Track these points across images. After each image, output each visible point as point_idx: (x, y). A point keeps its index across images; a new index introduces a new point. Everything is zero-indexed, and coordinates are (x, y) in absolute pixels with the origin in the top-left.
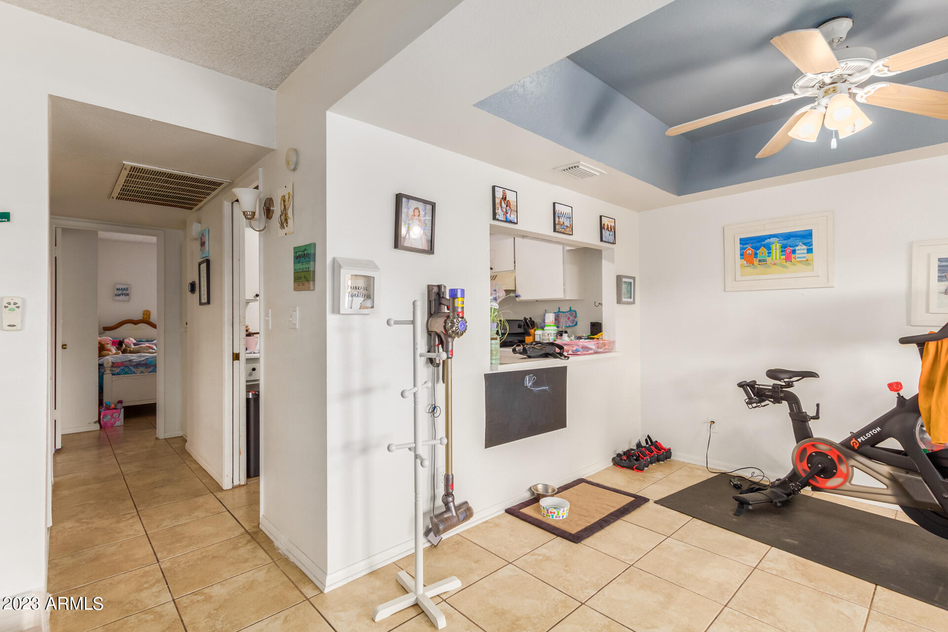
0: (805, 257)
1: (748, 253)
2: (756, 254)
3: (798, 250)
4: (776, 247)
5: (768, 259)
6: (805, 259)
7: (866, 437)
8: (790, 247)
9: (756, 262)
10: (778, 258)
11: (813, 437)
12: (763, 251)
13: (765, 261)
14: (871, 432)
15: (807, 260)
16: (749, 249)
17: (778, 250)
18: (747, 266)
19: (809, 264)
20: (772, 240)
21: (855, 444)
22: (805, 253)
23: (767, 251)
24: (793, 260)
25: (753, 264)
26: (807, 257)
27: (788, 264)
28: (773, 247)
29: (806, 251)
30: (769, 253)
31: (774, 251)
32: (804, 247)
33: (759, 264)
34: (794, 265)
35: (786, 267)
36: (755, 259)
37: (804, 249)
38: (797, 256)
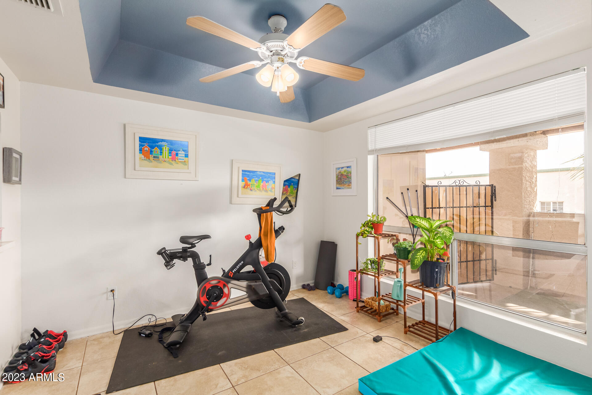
0: (184, 159)
1: (145, 150)
2: (151, 152)
3: (180, 154)
4: (166, 149)
5: (160, 156)
6: (184, 161)
7: (236, 268)
8: (175, 150)
9: (151, 158)
10: (167, 157)
11: (208, 278)
12: (156, 150)
13: (157, 157)
14: (239, 265)
15: (185, 162)
16: (146, 147)
17: (167, 151)
18: (145, 160)
19: (186, 165)
20: (163, 143)
21: (231, 274)
22: (183, 157)
23: (159, 151)
24: (177, 160)
25: (149, 159)
26: (185, 160)
27: (173, 162)
28: (164, 148)
29: (184, 155)
30: (161, 152)
31: (164, 151)
32: (183, 152)
33: (154, 160)
34: (177, 163)
35: (171, 164)
36: (151, 155)
37: (183, 154)
38: (179, 158)
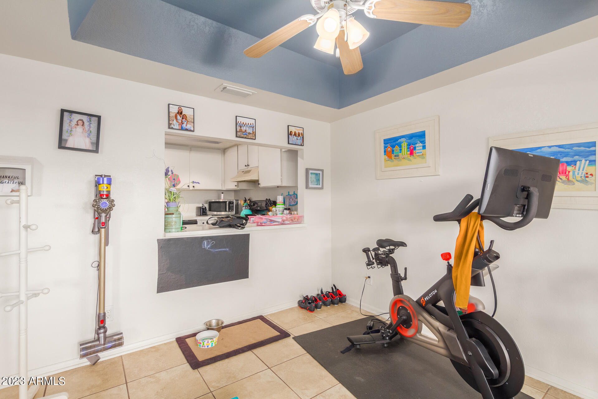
0: (421, 152)
1: (388, 150)
2: (393, 151)
3: (418, 147)
4: (404, 145)
5: (400, 154)
6: (421, 154)
7: (429, 297)
8: (412, 144)
9: (393, 157)
10: (406, 154)
11: (403, 294)
12: (397, 148)
13: (398, 156)
14: (431, 293)
15: (423, 155)
16: (389, 147)
17: (406, 147)
18: (388, 160)
19: (424, 158)
20: (403, 140)
21: (423, 301)
22: (421, 149)
23: (399, 149)
24: (414, 155)
25: (391, 159)
26: (423, 153)
27: (411, 158)
28: (403, 145)
29: (421, 148)
30: (401, 150)
31: (403, 148)
32: (421, 145)
33: (395, 159)
34: (415, 158)
35: (410, 160)
36: (392, 155)
37: (421, 146)
38: (417, 151)
